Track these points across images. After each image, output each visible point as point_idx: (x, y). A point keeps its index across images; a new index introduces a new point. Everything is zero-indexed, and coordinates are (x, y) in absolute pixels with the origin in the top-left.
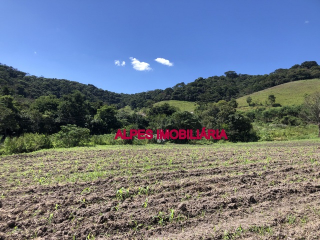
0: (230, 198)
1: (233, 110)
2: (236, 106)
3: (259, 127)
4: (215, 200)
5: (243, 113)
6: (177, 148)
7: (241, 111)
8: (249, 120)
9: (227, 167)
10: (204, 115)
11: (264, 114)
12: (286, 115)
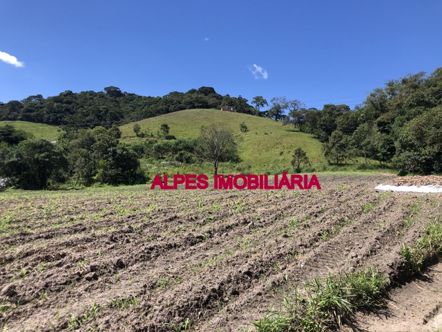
0: (89, 266)
1: (115, 141)
2: (119, 135)
3: (148, 165)
4: (66, 272)
5: (128, 146)
6: (26, 196)
7: (127, 143)
8: (135, 156)
9: (97, 221)
10: (73, 146)
11: (155, 148)
12: (181, 150)
